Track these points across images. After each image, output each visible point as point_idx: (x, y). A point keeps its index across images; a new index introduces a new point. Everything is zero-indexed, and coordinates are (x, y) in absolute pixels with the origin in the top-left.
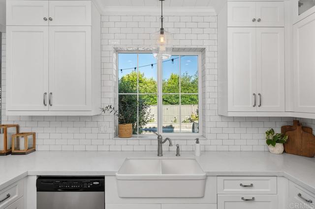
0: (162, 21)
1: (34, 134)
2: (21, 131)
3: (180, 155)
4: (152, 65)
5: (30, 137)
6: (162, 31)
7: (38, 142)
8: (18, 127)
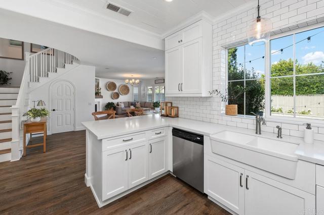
0: (258, 10)
1: (178, 108)
2: (173, 106)
3: (281, 138)
4: (282, 50)
5: (176, 109)
6: (259, 19)
7: (180, 113)
8: (171, 103)
